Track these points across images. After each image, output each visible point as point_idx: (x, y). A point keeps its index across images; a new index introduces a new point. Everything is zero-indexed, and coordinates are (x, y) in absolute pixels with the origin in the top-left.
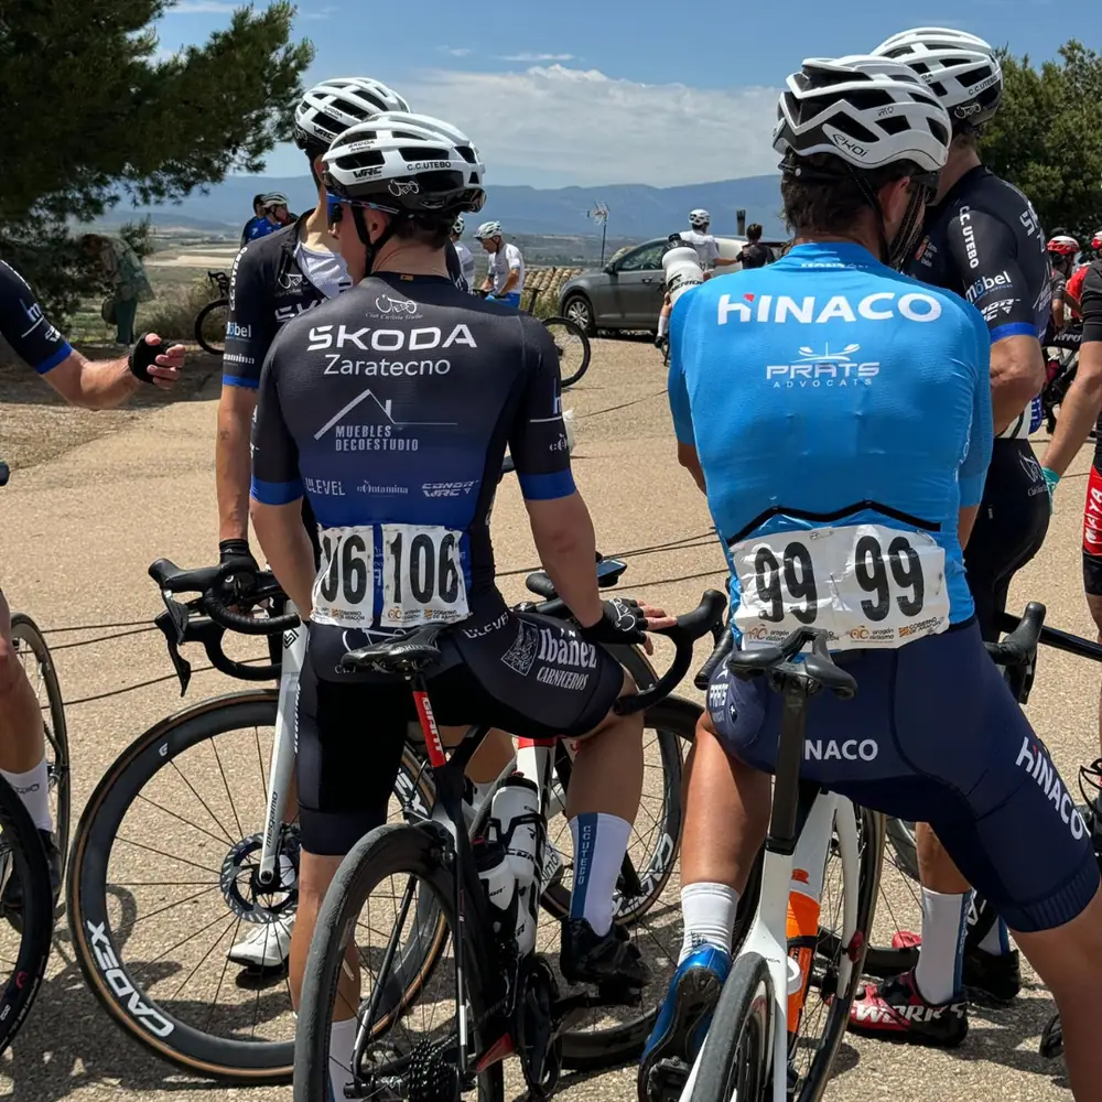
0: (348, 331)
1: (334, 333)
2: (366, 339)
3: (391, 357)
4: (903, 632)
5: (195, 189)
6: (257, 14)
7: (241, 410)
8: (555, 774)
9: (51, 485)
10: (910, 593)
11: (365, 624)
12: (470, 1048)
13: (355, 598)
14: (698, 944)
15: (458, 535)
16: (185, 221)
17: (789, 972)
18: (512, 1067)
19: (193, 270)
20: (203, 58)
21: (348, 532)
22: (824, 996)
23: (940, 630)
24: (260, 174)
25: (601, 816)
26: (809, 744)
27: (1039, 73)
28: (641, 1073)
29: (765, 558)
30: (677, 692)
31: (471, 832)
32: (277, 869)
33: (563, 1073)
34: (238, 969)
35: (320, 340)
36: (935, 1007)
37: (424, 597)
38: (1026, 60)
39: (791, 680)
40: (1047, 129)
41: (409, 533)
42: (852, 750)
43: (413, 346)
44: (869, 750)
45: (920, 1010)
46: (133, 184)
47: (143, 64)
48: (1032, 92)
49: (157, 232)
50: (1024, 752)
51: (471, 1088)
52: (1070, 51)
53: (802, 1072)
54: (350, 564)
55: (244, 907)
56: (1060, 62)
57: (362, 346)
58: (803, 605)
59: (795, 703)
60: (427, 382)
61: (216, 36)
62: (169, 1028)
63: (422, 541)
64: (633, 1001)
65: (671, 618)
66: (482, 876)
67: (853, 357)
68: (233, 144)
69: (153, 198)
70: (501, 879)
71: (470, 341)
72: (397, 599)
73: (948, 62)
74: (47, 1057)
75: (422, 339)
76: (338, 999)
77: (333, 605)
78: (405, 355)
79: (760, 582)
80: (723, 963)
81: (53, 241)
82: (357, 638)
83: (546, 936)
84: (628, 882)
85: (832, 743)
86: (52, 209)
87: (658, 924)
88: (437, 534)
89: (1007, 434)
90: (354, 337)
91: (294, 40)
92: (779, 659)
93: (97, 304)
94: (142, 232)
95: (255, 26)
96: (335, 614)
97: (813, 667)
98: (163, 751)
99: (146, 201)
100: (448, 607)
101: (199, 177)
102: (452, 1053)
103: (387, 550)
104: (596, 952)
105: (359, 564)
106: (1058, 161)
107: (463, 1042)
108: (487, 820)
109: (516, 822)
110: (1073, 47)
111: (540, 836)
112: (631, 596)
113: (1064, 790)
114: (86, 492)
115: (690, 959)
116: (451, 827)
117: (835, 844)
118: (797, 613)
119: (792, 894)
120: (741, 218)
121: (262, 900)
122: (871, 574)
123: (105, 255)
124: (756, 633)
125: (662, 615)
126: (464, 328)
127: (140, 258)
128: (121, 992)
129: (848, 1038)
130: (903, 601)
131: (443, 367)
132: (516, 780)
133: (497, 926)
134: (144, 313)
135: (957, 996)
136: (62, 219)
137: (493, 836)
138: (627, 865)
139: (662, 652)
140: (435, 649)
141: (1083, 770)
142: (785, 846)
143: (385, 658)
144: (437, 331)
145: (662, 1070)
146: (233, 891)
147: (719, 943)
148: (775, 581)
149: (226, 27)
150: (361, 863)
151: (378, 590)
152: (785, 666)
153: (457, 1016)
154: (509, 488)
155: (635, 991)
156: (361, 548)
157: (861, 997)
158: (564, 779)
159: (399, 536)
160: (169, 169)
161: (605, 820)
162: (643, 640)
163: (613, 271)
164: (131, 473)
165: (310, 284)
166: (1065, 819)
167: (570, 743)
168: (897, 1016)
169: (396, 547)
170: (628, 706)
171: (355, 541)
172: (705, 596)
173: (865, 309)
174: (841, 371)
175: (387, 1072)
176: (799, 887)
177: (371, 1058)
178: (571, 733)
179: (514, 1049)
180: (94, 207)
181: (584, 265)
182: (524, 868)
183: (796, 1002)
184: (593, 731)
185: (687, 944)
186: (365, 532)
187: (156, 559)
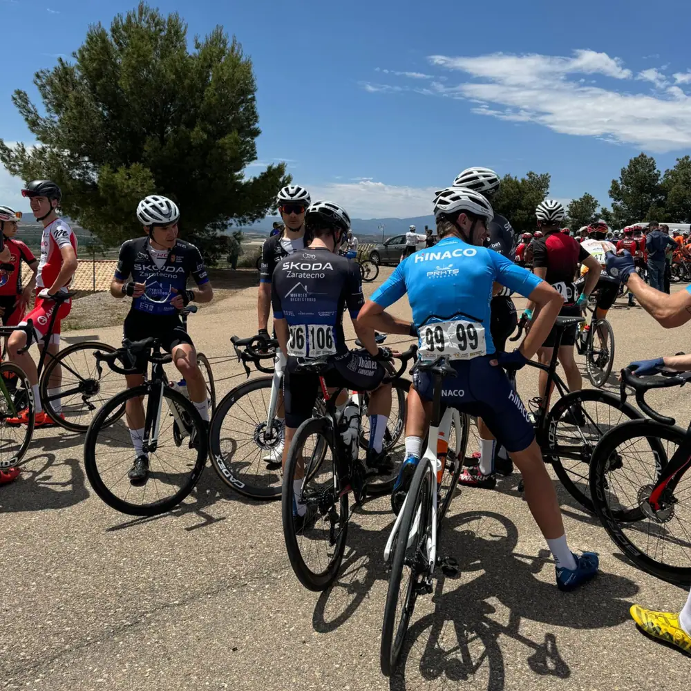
0: (294, 264)
1: (290, 264)
2: (299, 266)
3: (307, 272)
4: (471, 354)
5: (256, 221)
6: (275, 166)
7: (265, 289)
8: (364, 403)
9: (211, 313)
10: (473, 342)
11: (304, 356)
12: (337, 489)
13: (300, 347)
14: (410, 455)
15: (331, 327)
16: (253, 231)
17: (438, 464)
18: (351, 496)
19: (256, 246)
20: (258, 180)
21: (297, 327)
22: (450, 472)
23: (483, 355)
24: (276, 216)
25: (378, 415)
26: (443, 391)
27: (520, 182)
28: (392, 497)
29: (429, 331)
30: (403, 376)
31: (338, 421)
32: (271, 432)
33: (367, 497)
34: (267, 464)
35: (286, 267)
36: (486, 476)
37: (322, 347)
38: (516, 178)
39: (438, 372)
40: (523, 199)
41: (316, 327)
42: (456, 393)
43: (313, 269)
44: (462, 393)
45: (481, 477)
46: (237, 220)
47: (240, 182)
48: (518, 187)
49: (245, 234)
50: (511, 395)
51: (338, 501)
52: (530, 175)
53: (443, 496)
54: (299, 337)
55: (262, 445)
56: (527, 178)
57: (298, 268)
58: (440, 345)
59: (439, 379)
60: (317, 280)
61: (262, 173)
62: (243, 485)
63: (320, 330)
64: (389, 474)
65: (400, 353)
66: (341, 434)
67: (452, 268)
68: (268, 206)
69: (242, 224)
70: (347, 435)
71: (331, 268)
72: (314, 348)
73: (484, 176)
74: (208, 491)
75: (316, 267)
76: (295, 474)
77: (294, 350)
78: (311, 272)
79: (427, 339)
80: (417, 461)
81: (212, 237)
82: (302, 360)
83: (362, 454)
84: (388, 436)
85: (450, 391)
86: (212, 227)
87: (396, 450)
88: (325, 327)
89: (502, 294)
90: (296, 266)
91: (286, 174)
92: (433, 365)
93: (225, 256)
94: (239, 233)
95: (274, 170)
96: (294, 352)
97: (444, 368)
98: (233, 400)
99: (241, 225)
100: (329, 350)
101: (257, 217)
102: (332, 490)
103: (310, 333)
104: (378, 458)
105: (302, 337)
106: (527, 209)
107: (335, 486)
108: (343, 417)
109: (352, 417)
110: (531, 173)
111: (360, 422)
112: (387, 346)
113: (524, 407)
114: (222, 315)
115: (408, 460)
116: (331, 419)
117: (453, 423)
118: (438, 348)
119: (439, 440)
120: (426, 228)
121: (268, 442)
122: (461, 336)
123: (228, 242)
124: (426, 355)
125: (397, 352)
126: (329, 264)
127: (239, 242)
128: (227, 476)
129: (458, 486)
130: (471, 345)
131: (322, 276)
132: (352, 404)
133: (346, 450)
134: (241, 259)
135: (493, 472)
136: (215, 230)
137: (345, 422)
138: (387, 430)
139: (397, 364)
140: (326, 363)
141: (529, 401)
142: (436, 424)
143: (310, 366)
144: (321, 265)
145: (399, 495)
146: (258, 441)
147: (416, 455)
148: (432, 338)
149: (265, 170)
150: (303, 430)
151: (308, 345)
152: (435, 368)
153: (333, 478)
154: (346, 314)
155: (390, 471)
156: (302, 332)
157: (463, 473)
158: (367, 403)
159: (313, 329)
160: (248, 215)
161: (380, 417)
162: (392, 360)
163: (386, 245)
164: (236, 309)
165: (284, 250)
166: (524, 416)
167: (369, 393)
168: (474, 479)
169: (313, 332)
170: (387, 381)
171: (300, 329)
172: (411, 347)
173: (454, 254)
174: (448, 272)
175: (311, 496)
176: (441, 437)
177: (307, 491)
178: (369, 390)
179: (352, 489)
180: (225, 227)
181: (377, 243)
182: (354, 432)
183: (440, 473)
184: (376, 389)
185: (407, 455)
186: (303, 327)
187: (233, 335)
